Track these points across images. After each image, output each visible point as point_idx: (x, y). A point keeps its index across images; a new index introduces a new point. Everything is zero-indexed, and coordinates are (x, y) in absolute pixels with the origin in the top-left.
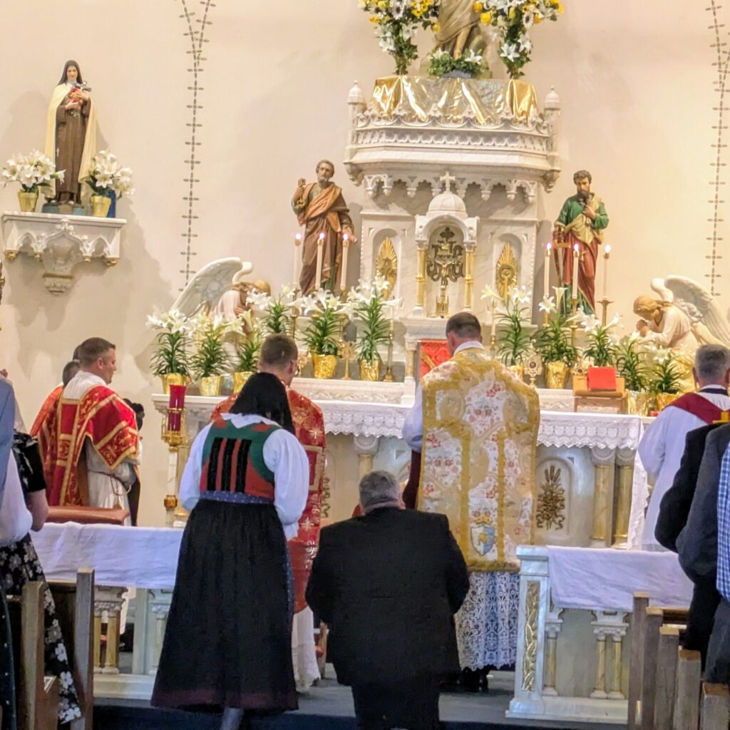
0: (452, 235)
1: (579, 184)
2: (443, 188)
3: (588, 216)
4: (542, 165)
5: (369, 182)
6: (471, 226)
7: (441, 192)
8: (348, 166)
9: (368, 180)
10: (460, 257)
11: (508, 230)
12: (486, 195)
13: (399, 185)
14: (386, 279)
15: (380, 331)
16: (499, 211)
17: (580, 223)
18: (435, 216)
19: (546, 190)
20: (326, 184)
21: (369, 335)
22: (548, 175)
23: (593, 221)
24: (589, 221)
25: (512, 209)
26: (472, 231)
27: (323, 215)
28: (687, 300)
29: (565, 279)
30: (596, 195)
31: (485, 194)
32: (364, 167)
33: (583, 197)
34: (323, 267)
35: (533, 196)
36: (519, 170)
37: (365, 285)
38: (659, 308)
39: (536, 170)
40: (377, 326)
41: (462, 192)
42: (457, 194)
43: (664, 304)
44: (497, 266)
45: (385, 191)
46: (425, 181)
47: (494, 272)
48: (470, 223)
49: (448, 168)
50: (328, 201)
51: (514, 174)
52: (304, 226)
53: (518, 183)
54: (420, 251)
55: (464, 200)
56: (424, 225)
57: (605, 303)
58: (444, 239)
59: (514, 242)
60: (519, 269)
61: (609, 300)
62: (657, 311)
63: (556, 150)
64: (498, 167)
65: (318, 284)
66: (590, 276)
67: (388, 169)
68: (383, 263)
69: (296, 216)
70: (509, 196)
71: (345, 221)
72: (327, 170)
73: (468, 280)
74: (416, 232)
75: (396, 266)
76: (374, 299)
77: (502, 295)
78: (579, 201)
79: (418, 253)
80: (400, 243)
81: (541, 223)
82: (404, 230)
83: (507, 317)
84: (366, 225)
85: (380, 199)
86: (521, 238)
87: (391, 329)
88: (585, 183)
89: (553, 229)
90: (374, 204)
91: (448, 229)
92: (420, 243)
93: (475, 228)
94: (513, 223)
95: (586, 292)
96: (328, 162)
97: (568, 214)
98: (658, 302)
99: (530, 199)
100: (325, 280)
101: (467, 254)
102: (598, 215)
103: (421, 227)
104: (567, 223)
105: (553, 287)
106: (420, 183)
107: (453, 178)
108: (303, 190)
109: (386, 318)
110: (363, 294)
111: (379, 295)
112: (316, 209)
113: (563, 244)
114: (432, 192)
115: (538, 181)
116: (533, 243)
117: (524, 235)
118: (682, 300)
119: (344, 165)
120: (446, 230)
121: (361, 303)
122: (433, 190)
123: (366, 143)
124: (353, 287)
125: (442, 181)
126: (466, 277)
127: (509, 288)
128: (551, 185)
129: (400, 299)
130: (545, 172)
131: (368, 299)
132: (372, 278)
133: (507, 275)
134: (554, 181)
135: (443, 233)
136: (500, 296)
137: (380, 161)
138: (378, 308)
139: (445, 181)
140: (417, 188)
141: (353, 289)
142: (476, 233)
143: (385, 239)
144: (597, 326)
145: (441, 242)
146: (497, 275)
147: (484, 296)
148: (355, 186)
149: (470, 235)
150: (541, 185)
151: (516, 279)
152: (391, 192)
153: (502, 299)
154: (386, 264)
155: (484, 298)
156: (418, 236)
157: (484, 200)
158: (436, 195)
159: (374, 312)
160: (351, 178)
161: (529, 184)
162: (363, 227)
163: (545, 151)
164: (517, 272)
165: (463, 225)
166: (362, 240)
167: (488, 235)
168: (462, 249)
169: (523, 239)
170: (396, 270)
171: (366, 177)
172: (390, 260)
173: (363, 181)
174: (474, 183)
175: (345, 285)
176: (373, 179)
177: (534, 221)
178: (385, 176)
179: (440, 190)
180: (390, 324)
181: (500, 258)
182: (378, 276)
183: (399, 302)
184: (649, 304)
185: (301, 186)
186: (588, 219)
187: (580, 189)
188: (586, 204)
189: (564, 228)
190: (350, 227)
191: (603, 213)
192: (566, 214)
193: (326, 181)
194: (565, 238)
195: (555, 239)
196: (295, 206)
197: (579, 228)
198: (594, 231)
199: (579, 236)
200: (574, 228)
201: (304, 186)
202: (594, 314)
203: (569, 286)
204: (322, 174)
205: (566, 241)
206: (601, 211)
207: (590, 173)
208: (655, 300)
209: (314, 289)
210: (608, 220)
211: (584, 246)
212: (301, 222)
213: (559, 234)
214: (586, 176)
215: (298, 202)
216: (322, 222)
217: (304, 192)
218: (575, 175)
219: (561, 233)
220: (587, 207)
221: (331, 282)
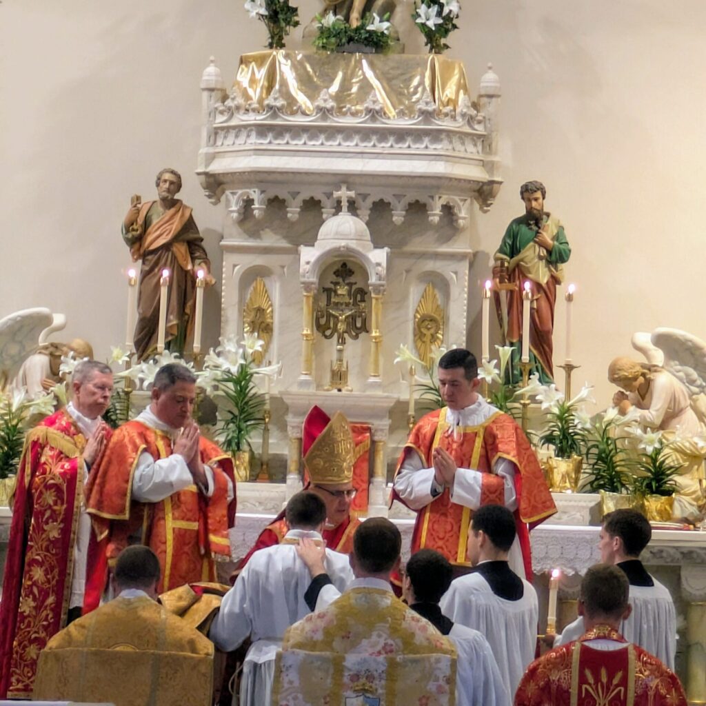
0: (351, 273)
1: (529, 200)
2: (338, 208)
3: (542, 244)
4: (476, 173)
5: (233, 199)
6: (378, 261)
7: (336, 214)
8: (203, 177)
9: (231, 197)
10: (363, 304)
11: (430, 265)
12: (398, 217)
13: (276, 204)
14: (259, 337)
15: (251, 411)
16: (417, 240)
17: (531, 254)
18: (328, 248)
19: (481, 208)
20: (170, 202)
21: (235, 417)
22: (485, 188)
23: (550, 252)
24: (543, 252)
25: (436, 235)
26: (380, 268)
27: (167, 247)
28: (683, 363)
29: (510, 333)
30: (553, 216)
31: (398, 215)
32: (224, 180)
33: (533, 219)
34: (167, 320)
35: (464, 218)
36: (445, 182)
37: (229, 346)
38: (643, 375)
39: (469, 181)
40: (246, 403)
41: (365, 213)
42: (357, 216)
43: (652, 368)
44: (415, 317)
45: (256, 213)
46: (312, 198)
47: (410, 327)
48: (378, 257)
49: (345, 179)
50: (174, 227)
51: (438, 188)
52: (140, 261)
53: (443, 201)
54: (307, 297)
55: (367, 224)
56: (312, 260)
57: (569, 368)
58: (340, 280)
59: (439, 283)
60: (445, 320)
61: (575, 365)
62: (641, 379)
63: (496, 154)
64: (415, 177)
65: (161, 344)
66: (546, 329)
67: (261, 182)
68: (253, 314)
69: (128, 248)
70: (431, 218)
71: (197, 254)
72: (172, 183)
73: (376, 338)
74: (301, 271)
75: (272, 317)
76: (242, 365)
77: (422, 356)
78: (529, 225)
79: (305, 299)
80: (278, 285)
81: (475, 255)
82: (283, 267)
83: (431, 389)
84: (228, 260)
85: (249, 225)
86: (448, 278)
87: (267, 407)
88: (536, 199)
89: (492, 263)
90: (240, 230)
91: (344, 265)
92: (307, 286)
93: (384, 264)
94: (436, 256)
95: (540, 352)
96: (173, 172)
97: (513, 242)
98: (643, 366)
99: (461, 222)
100: (170, 338)
101: (374, 301)
102: (556, 243)
103: (308, 263)
104: (512, 257)
105: (497, 346)
106: (305, 201)
107: (352, 194)
108: (138, 211)
109: (262, 392)
110: (226, 359)
111: (250, 359)
112: (158, 237)
113: (507, 285)
114: (322, 213)
115: (471, 197)
116: (466, 284)
117: (452, 272)
118: (677, 362)
119: (196, 176)
120: (342, 267)
121: (224, 371)
122: (323, 210)
123: (228, 145)
124: (212, 349)
125: (337, 198)
126: (372, 333)
127: (433, 347)
128: (489, 202)
129: (279, 365)
130: (481, 184)
131: (235, 365)
132: (238, 334)
133: (429, 329)
134: (494, 197)
135: (338, 271)
136: (420, 359)
137: (249, 170)
138: (247, 378)
139: (341, 197)
140: (301, 207)
141: (211, 352)
142: (385, 271)
143: (256, 280)
144: (558, 401)
145: (336, 284)
146: (414, 329)
147: (398, 360)
148: (211, 205)
149: (377, 274)
150: (475, 202)
151: (443, 335)
152: (263, 212)
153: (423, 363)
154: (258, 315)
155: (398, 362)
156: (304, 276)
157: (395, 225)
158: (327, 219)
159: (243, 383)
160: (207, 193)
161: (459, 201)
162: (224, 263)
163: (481, 154)
164: (443, 325)
165: (368, 259)
166: (224, 281)
167: (402, 274)
168: (366, 293)
169: (452, 278)
170: (272, 323)
171: (228, 192)
172: (263, 310)
173: (223, 198)
174: (382, 200)
175: (199, 346)
176: (238, 195)
177: (465, 253)
178: (255, 192)
179: (334, 210)
180: (265, 400)
181: (419, 306)
182: (247, 332)
183: (277, 370)
184: (631, 368)
185: (135, 206)
186: (542, 249)
187: (529, 208)
188: (539, 228)
189: (509, 263)
190: (206, 263)
191: (563, 241)
192: (510, 243)
193: (169, 198)
194: (510, 276)
195: (496, 278)
196: (126, 234)
197: (530, 262)
198: (550, 266)
199: (530, 273)
200: (522, 263)
201: (139, 206)
202: (552, 383)
203: (517, 344)
204: (164, 189)
205: (512, 280)
206: (561, 238)
207: (544, 185)
208: (639, 364)
209: (155, 352)
210: (570, 251)
211: (538, 286)
212: (135, 257)
213: (502, 271)
214: (538, 189)
215: (131, 228)
216: (165, 256)
217: (138, 213)
218: (522, 187)
219: (505, 269)
220: (540, 233)
221: (179, 341)
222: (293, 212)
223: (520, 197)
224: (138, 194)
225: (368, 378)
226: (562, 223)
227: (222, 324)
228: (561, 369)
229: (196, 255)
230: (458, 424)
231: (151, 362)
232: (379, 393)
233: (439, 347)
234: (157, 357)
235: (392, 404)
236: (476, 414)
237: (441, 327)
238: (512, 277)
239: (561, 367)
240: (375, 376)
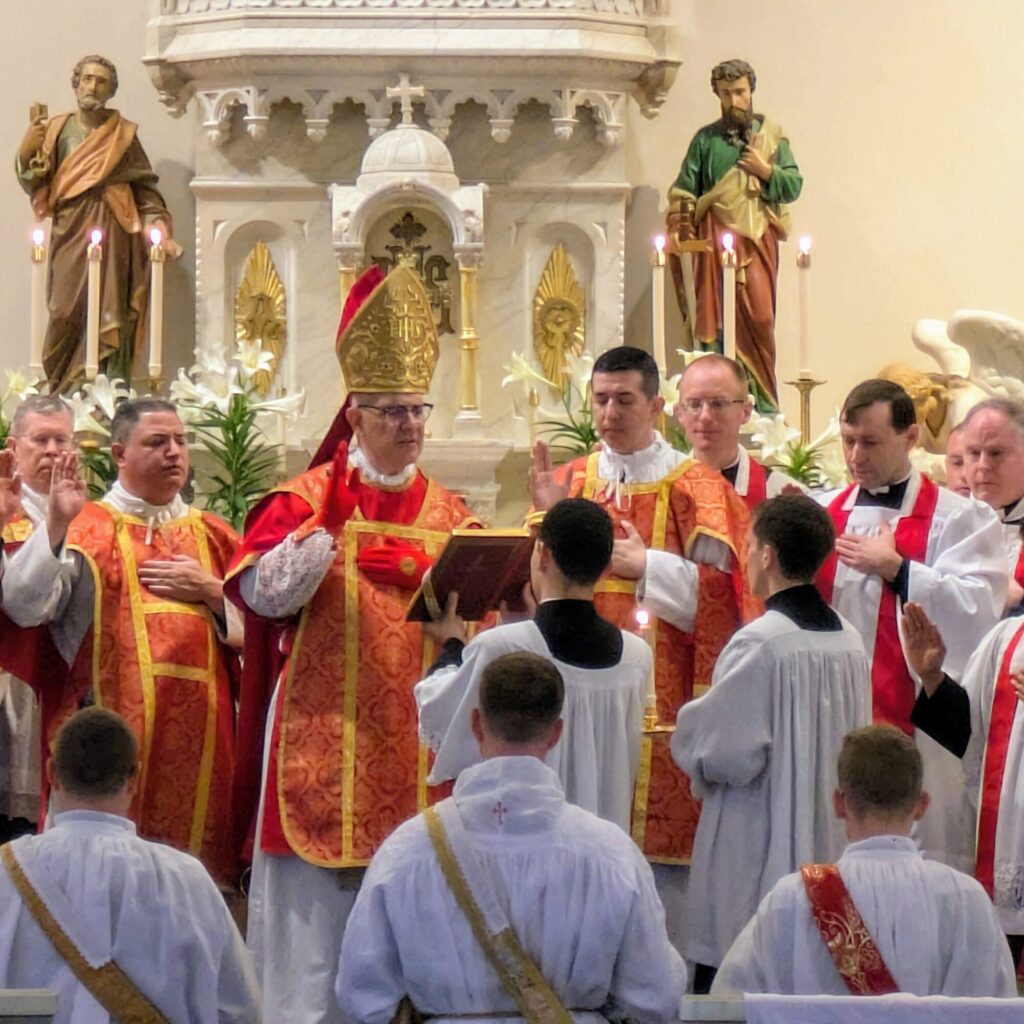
0: (421, 229)
1: (726, 95)
2: (395, 116)
3: (751, 171)
4: (635, 49)
5: (210, 106)
6: (469, 207)
7: (391, 127)
8: (156, 69)
9: (205, 101)
10: (445, 284)
11: (559, 213)
12: (501, 128)
13: (286, 112)
14: (263, 347)
15: (256, 475)
16: (534, 169)
17: (732, 188)
18: (379, 187)
19: (643, 111)
20: (99, 115)
21: (227, 487)
22: (652, 73)
23: (766, 184)
24: (755, 185)
25: (567, 161)
26: (472, 220)
27: (95, 193)
28: (1003, 371)
29: (702, 327)
30: (770, 120)
31: (501, 126)
32: (197, 71)
33: (735, 126)
34: (102, 322)
35: (616, 128)
36: (581, 66)
37: (211, 362)
38: (936, 393)
39: (623, 63)
40: (246, 463)
41: (442, 122)
42: (428, 128)
43: (949, 381)
44: (535, 303)
45: (252, 128)
46: (349, 101)
47: (528, 319)
48: (467, 200)
49: (406, 65)
50: (108, 155)
51: (568, 75)
52: (49, 220)
53: (578, 100)
54: (347, 273)
55: (449, 142)
56: (354, 208)
57: (806, 385)
58: (402, 243)
59: (574, 243)
60: (589, 307)
61: (815, 378)
62: (932, 401)
63: (667, 13)
64: (529, 58)
65: (91, 364)
66: (763, 319)
67: (257, 74)
68: (251, 306)
69: (27, 197)
70: (558, 130)
71: (150, 205)
72: (100, 80)
73: (468, 342)
74: (334, 228)
75: (284, 312)
76: (236, 396)
77: (549, 371)
78: (727, 137)
79: (342, 279)
80: (292, 256)
81: (636, 191)
82: (301, 223)
83: (568, 428)
84: (205, 213)
85: (239, 149)
86: (590, 233)
87: (282, 468)
88: (739, 92)
90: (225, 160)
91: (409, 215)
92: (346, 255)
93: (480, 211)
94: (570, 196)
96: (101, 62)
97: (701, 168)
98: (934, 378)
99: (611, 135)
100: (106, 353)
101: (464, 278)
102: (775, 167)
103: (346, 214)
104: (699, 192)
105: (681, 351)
106: (336, 106)
107: (419, 90)
108: (44, 129)
109: (268, 444)
110: (209, 385)
111: (248, 387)
112: (80, 175)
113: (694, 244)
114: (368, 126)
115: (627, 91)
116: (623, 243)
117: (599, 224)
118: (993, 370)
119: (143, 66)
120: (404, 219)
121: (205, 408)
122: (369, 121)
123: (199, 12)
124: (183, 369)
125: (393, 98)
126: (461, 332)
127: (568, 356)
128: (658, 99)
129: (301, 395)
130: (643, 67)
131: (224, 397)
132: (225, 343)
133: (559, 324)
134: (666, 89)
135: (398, 226)
136: (546, 377)
137: (237, 53)
138: (246, 418)
139: (400, 97)
140: (329, 117)
141: (182, 375)
142: (482, 225)
143: (255, 246)
144: (789, 443)
145: (395, 249)
146: (534, 324)
147: (509, 379)
148: (170, 117)
149: (468, 230)
150: (633, 102)
151: (584, 334)
152: (264, 129)
153: (553, 384)
154: (261, 309)
155: (509, 383)
156: (339, 238)
157: (497, 143)
158: (377, 135)
159: (238, 428)
160: (164, 97)
161: (606, 99)
162: (198, 219)
163: (642, 15)
164: (584, 316)
165: (450, 205)
166: (198, 251)
167: (510, 228)
168: (448, 265)
169: (597, 234)
170: (285, 322)
171: (200, 94)
172: (270, 299)
173: (191, 105)
174: (471, 101)
175: (159, 365)
176: (218, 98)
177: (618, 189)
178: (248, 92)
179: (388, 120)
180: (278, 457)
181: (541, 284)
182: (242, 338)
183: (297, 403)
184: (914, 383)
185: (38, 123)
186: (751, 178)
187: (727, 106)
188: (746, 142)
189: (695, 204)
190: (164, 219)
191: (788, 164)
192: (696, 169)
193: (97, 107)
194: (697, 228)
195: (674, 231)
196: (23, 173)
197: (732, 202)
198: (768, 208)
199: (732, 220)
200: (717, 204)
201: (43, 122)
202: (778, 412)
203: (715, 346)
204: (87, 92)
205: (701, 235)
206: (784, 158)
207: (752, 65)
208: (926, 374)
209: (82, 377)
210: (801, 180)
211: (745, 244)
212: (41, 212)
213: (683, 219)
214: (742, 75)
215: (31, 162)
216: (93, 212)
217: (44, 136)
218: (713, 72)
219: (688, 215)
220: (748, 151)
221: (122, 359)
222: (317, 125)
223: (711, 89)
224: (43, 103)
225: (455, 414)
226: (786, 133)
227: (197, 326)
228: (793, 387)
229: (147, 206)
230: (622, 480)
231: (77, 395)
232: (479, 438)
233: (579, 356)
234: (86, 386)
235: (501, 458)
236: (654, 464)
237: (582, 320)
238: (701, 229)
239: (792, 383)
240: (468, 409)
